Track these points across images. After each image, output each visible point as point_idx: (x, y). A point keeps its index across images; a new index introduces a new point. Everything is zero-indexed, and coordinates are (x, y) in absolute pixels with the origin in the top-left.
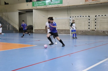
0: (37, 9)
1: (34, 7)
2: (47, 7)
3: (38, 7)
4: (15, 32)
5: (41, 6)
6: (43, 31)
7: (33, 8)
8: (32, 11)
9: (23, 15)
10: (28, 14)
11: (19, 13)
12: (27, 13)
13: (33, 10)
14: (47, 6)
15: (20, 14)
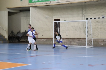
0: (36, 7)
1: (32, 3)
2: (51, 4)
3: (38, 4)
4: (2, 42)
5: (41, 3)
6: (45, 40)
7: (29, 6)
8: (29, 10)
9: (14, 16)
10: (22, 15)
11: (9, 12)
12: (21, 12)
13: (31, 8)
14: (51, 2)
15: (10, 14)
